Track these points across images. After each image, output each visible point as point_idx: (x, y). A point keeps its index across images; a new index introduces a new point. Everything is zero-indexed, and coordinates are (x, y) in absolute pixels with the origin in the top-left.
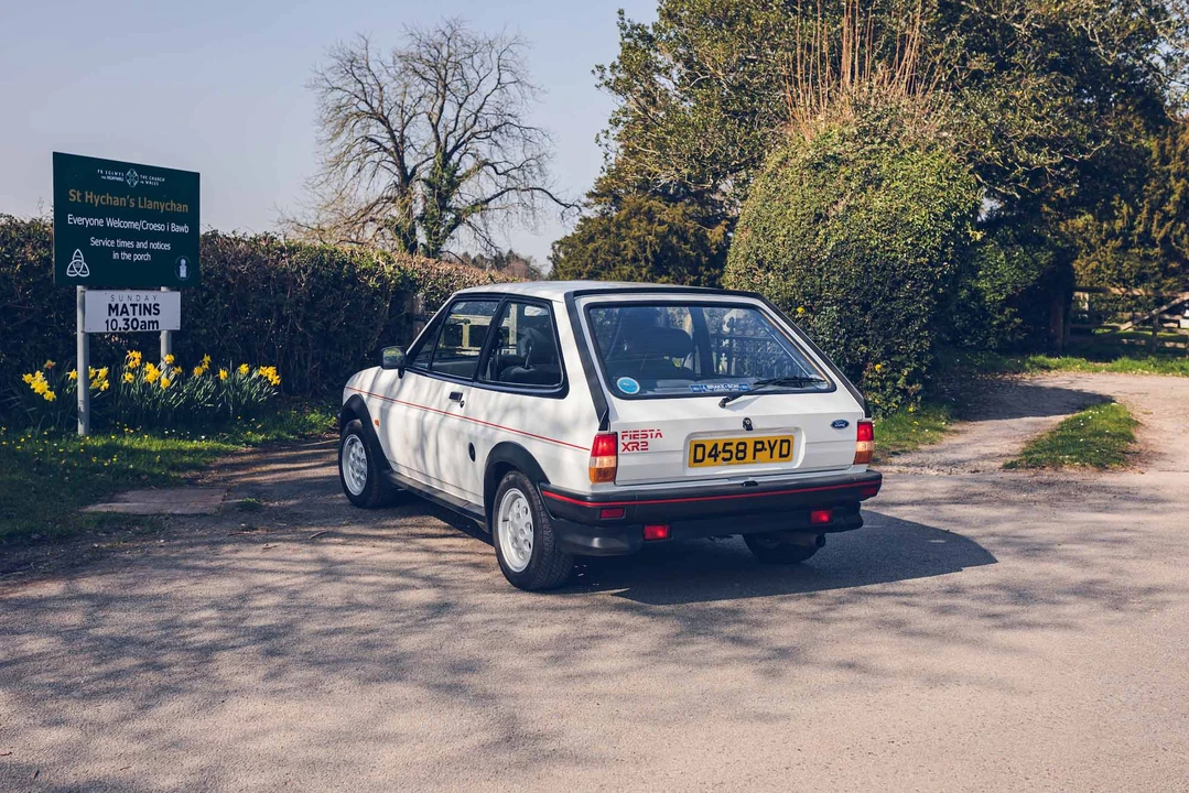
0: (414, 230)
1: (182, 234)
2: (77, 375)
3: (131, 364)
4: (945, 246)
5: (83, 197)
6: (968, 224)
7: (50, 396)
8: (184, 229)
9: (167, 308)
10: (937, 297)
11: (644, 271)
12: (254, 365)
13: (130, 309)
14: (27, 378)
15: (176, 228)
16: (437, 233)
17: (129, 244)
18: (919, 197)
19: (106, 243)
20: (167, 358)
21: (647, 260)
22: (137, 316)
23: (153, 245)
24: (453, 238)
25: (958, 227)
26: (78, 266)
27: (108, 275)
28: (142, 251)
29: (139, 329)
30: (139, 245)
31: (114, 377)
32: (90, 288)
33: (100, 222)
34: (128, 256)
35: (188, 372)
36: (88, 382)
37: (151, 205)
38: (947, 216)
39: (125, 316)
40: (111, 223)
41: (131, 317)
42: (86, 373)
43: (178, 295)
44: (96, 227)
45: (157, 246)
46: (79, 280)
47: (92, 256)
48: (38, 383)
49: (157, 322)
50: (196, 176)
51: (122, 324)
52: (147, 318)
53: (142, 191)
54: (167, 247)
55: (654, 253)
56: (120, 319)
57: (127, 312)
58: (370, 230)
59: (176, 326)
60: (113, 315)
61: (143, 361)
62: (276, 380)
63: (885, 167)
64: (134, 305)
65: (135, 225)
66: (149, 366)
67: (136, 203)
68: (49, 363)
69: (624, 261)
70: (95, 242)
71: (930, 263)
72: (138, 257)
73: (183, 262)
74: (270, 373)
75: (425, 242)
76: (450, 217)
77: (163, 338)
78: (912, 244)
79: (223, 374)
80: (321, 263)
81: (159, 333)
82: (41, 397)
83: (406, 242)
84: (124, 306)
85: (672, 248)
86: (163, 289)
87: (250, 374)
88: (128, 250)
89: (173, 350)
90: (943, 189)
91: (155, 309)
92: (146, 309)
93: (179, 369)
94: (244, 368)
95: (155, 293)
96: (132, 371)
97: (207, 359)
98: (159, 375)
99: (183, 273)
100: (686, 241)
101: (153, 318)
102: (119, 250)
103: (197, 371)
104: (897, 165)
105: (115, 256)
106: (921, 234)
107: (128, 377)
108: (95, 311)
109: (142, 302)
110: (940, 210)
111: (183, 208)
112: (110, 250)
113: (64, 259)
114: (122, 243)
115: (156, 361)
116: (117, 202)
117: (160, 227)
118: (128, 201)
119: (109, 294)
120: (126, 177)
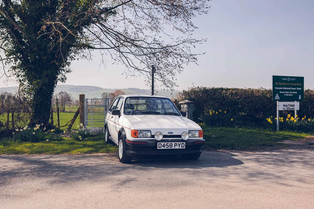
2: (277, 118)
3: (288, 117)
5: (278, 84)
7: (271, 122)
8: (300, 89)
9: (296, 105)
13: (288, 106)
14: (267, 119)
15: (298, 89)
17: (288, 92)
19: (283, 92)
20: (296, 116)
26: (277, 97)
27: (283, 99)
28: (291, 94)
29: (290, 110)
30: (290, 93)
31: (284, 119)
32: (280, 101)
33: (282, 88)
34: (288, 95)
35: (300, 119)
36: (279, 120)
37: (293, 84)
39: (287, 107)
40: (284, 88)
41: (288, 107)
42: (279, 118)
43: (299, 102)
44: (281, 89)
45: (294, 92)
46: (277, 100)
47: (280, 95)
48: (269, 120)
50: (304, 77)
51: (286, 109)
52: (292, 107)
53: (291, 82)
54: (296, 93)
56: (286, 108)
57: (287, 106)
59: (298, 109)
60: (284, 107)
64: (289, 105)
65: (289, 89)
66: (292, 117)
67: (290, 84)
68: (272, 117)
70: (281, 92)
72: (290, 95)
73: (300, 96)
77: (295, 112)
79: (309, 120)
81: (295, 111)
82: (270, 123)
86: (295, 101)
88: (287, 94)
89: (298, 114)
91: (294, 106)
92: (292, 106)
95: (294, 102)
96: (288, 118)
97: (305, 116)
98: (294, 119)
99: (300, 98)
101: (293, 107)
103: (303, 119)
105: (285, 95)
107: (287, 119)
108: (281, 106)
109: (291, 104)
111: (300, 85)
112: (284, 94)
113: (274, 96)
114: (286, 92)
115: (294, 117)
116: (285, 84)
117: (295, 89)
118: (288, 84)
119: (284, 102)
120: (287, 79)
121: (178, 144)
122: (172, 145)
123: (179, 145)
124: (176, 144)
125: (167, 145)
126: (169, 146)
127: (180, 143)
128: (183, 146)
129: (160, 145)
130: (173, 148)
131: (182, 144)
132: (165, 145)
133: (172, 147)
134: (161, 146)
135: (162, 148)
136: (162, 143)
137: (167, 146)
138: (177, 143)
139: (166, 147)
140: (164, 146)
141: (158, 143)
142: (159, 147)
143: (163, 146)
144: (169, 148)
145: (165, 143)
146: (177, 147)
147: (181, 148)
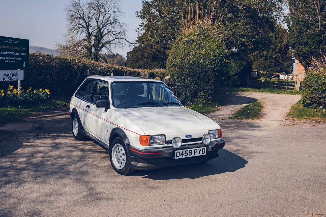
0: (92, 48)
1: (24, 56)
3: (10, 89)
4: (218, 63)
6: (224, 58)
8: (25, 54)
9: (20, 74)
10: (216, 75)
11: (150, 61)
12: (43, 89)
13: (10, 75)
15: (22, 54)
16: (97, 49)
17: (10, 58)
18: (212, 51)
19: (3, 58)
20: (19, 88)
21: (151, 58)
22: (12, 77)
23: (16, 59)
24: (101, 50)
25: (221, 59)
28: (13, 60)
29: (12, 80)
30: (12, 58)
31: (5, 92)
33: (1, 53)
34: (9, 61)
35: (26, 91)
37: (15, 48)
38: (219, 56)
39: (8, 77)
40: (5, 53)
41: (10, 77)
43: (23, 71)
45: (17, 59)
49: (17, 78)
50: (29, 40)
51: (7, 79)
52: (14, 77)
53: (13, 44)
54: (20, 59)
55: (152, 56)
58: (80, 48)
60: (5, 77)
61: (14, 88)
62: (49, 93)
63: (204, 43)
64: (11, 74)
65: (11, 53)
66: (15, 90)
67: (11, 47)
69: (145, 58)
71: (214, 67)
72: (12, 62)
73: (24, 63)
74: (47, 91)
75: (94, 51)
76: (101, 45)
78: (210, 63)
79: (35, 91)
80: (62, 62)
81: (18, 81)
83: (89, 51)
84: (8, 74)
85: (157, 55)
86: (19, 70)
87: (42, 91)
88: (9, 60)
89: (21, 85)
90: (218, 49)
91: (17, 75)
92: (14, 75)
93: (23, 91)
94: (41, 90)
95: (17, 71)
96: (10, 91)
97: (31, 88)
98: (18, 91)
99: (24, 66)
100: (161, 54)
101: (16, 77)
102: (7, 60)
103: (28, 91)
104: (207, 43)
105: (6, 61)
106: (212, 60)
107: (9, 92)
109: (13, 73)
110: (217, 54)
111: (24, 49)
112: (4, 60)
114: (7, 58)
115: (17, 88)
116: (6, 47)
117: (18, 54)
118: (9, 47)
119: (4, 71)
120: (9, 41)
121: (198, 151)
122: (191, 153)
123: (200, 151)
124: (196, 151)
125: (186, 152)
126: (188, 153)
127: (201, 149)
128: (203, 152)
129: (178, 153)
130: (193, 155)
131: (203, 149)
132: (184, 152)
133: (191, 155)
134: (179, 156)
135: (181, 157)
136: (181, 151)
137: (186, 154)
138: (198, 149)
139: (185, 156)
140: (183, 155)
141: (176, 151)
142: (177, 157)
143: (181, 155)
144: (188, 156)
145: (184, 151)
146: (197, 154)
147: (201, 154)
